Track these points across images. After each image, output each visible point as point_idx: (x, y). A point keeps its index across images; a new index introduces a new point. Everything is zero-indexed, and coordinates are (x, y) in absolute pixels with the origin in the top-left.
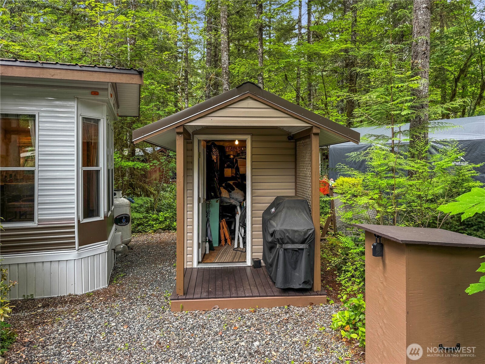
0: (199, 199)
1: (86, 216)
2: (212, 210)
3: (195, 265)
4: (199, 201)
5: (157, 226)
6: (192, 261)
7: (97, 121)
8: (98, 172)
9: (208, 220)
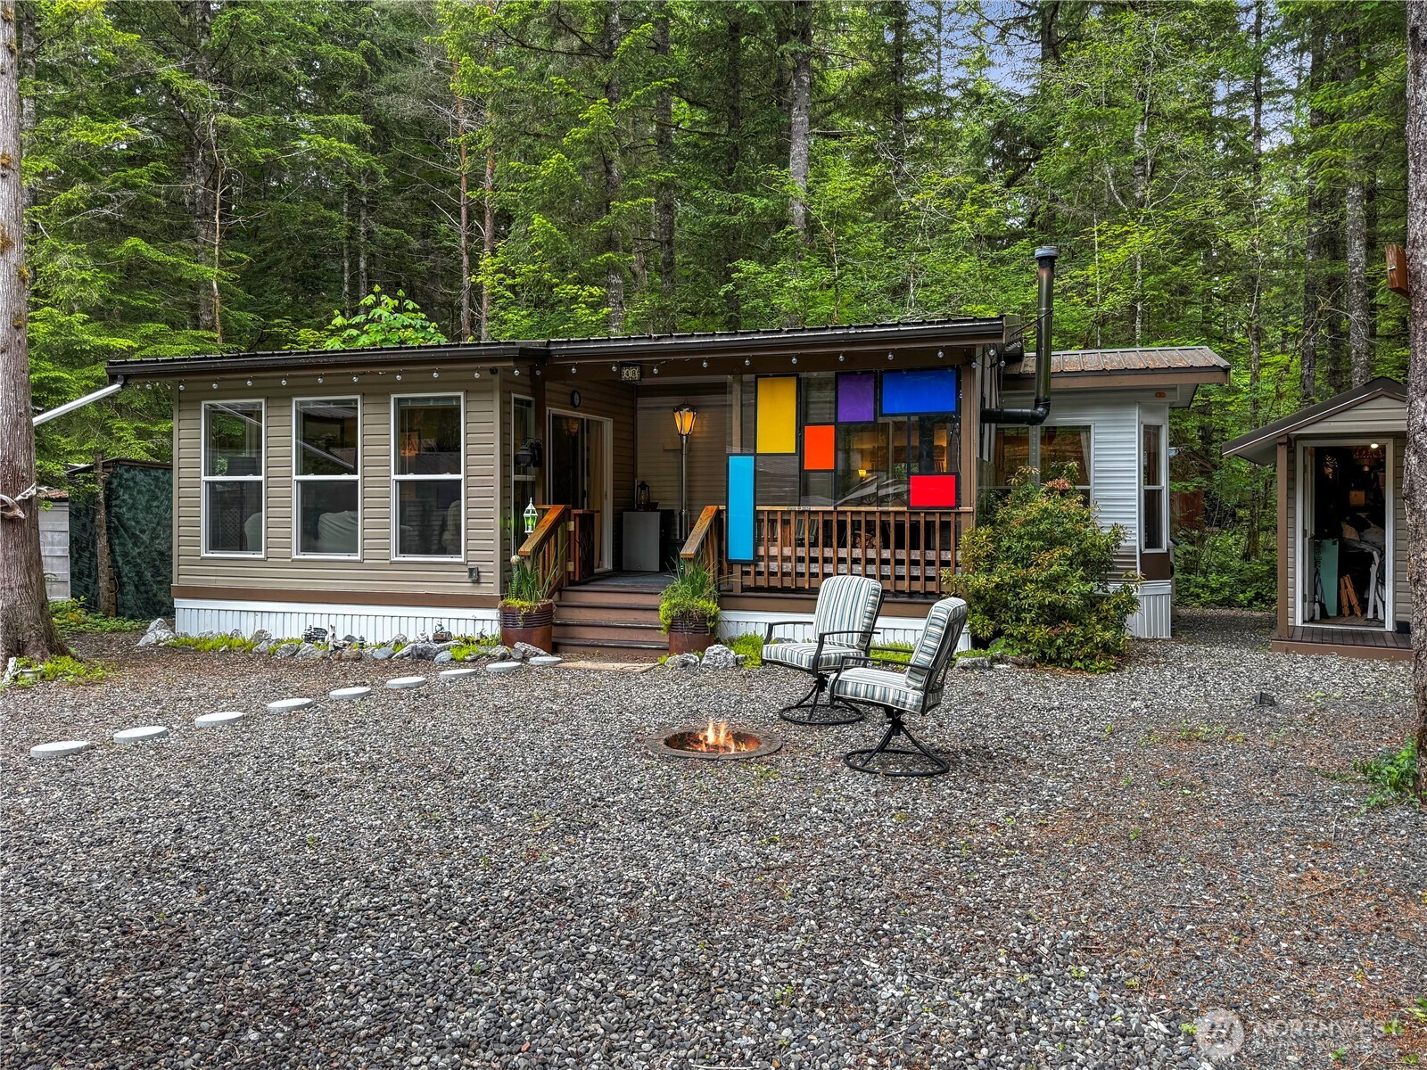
0: (1304, 531)
1: (1148, 546)
2: (1324, 556)
3: (1299, 622)
4: (1304, 535)
5: (1206, 596)
6: (1294, 617)
7: (1158, 428)
8: (1160, 491)
9: (1317, 573)
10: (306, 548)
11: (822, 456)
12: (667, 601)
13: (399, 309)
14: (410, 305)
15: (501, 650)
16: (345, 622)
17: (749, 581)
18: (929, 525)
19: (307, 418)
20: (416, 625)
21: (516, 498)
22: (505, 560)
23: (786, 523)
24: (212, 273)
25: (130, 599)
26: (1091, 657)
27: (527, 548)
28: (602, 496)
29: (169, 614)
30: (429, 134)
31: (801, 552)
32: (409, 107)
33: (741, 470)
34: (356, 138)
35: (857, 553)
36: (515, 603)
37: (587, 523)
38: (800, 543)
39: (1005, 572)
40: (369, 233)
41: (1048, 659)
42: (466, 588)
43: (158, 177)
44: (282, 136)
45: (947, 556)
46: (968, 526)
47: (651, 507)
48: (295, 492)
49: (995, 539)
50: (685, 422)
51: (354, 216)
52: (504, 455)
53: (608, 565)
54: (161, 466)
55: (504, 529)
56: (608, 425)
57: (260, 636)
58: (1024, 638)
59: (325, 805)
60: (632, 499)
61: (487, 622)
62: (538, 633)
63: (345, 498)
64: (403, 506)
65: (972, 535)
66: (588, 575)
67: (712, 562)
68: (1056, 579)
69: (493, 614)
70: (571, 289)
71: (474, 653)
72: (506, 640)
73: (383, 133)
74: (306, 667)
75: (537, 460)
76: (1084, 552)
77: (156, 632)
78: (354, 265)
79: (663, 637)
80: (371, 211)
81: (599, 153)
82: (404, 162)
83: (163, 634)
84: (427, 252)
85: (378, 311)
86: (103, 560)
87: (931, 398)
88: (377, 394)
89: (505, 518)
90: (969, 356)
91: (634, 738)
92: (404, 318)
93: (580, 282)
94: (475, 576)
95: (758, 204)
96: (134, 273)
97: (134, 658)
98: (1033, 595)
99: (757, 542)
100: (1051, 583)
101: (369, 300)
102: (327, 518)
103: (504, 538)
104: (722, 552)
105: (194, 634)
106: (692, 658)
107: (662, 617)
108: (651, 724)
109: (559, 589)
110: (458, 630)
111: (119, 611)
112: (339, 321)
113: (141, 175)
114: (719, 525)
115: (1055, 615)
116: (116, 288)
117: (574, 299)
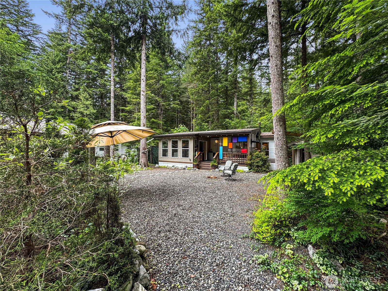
10: (172, 156)
11: (231, 146)
12: (211, 164)
13: (183, 126)
14: (184, 126)
15: (193, 168)
16: (176, 165)
17: (222, 162)
18: (244, 155)
19: (173, 141)
20: (184, 166)
21: (195, 151)
22: (193, 158)
23: (226, 155)
24: (161, 122)
25: (154, 162)
26: (262, 172)
27: (196, 157)
28: (206, 151)
29: (158, 163)
30: (188, 102)
31: (228, 158)
32: (185, 99)
33: (221, 148)
34: (178, 104)
35: (235, 158)
36: (194, 163)
37: (203, 154)
38: (228, 157)
39: (252, 161)
40: (180, 116)
41: (257, 172)
42: (189, 161)
43: (155, 111)
44: (169, 105)
45: (246, 159)
46: (248, 155)
47: (212, 152)
48: (171, 150)
49: (252, 157)
50: (216, 141)
51: (178, 113)
52: (194, 146)
53: (207, 159)
54: (157, 147)
55: (193, 155)
56: (207, 142)
57: (168, 166)
58: (254, 169)
59: (175, 180)
60: (210, 151)
61: (192, 165)
62: (197, 167)
63: (176, 151)
64: (183, 151)
65: (249, 157)
66: (203, 160)
67: (217, 159)
68: (258, 162)
69: (192, 164)
70: (204, 124)
71: (190, 169)
72: (193, 167)
73: (182, 102)
74: (173, 169)
75: (198, 147)
76: (262, 159)
77: (157, 165)
78: (178, 120)
79: (211, 168)
80: (180, 112)
81: (207, 106)
82: (184, 106)
83: (158, 166)
84: (187, 117)
85: (180, 127)
86: (151, 157)
87: (244, 140)
88: (180, 139)
89: (194, 153)
90: (249, 135)
91: (204, 177)
92: (183, 128)
93: (205, 123)
94: (190, 160)
95: (229, 111)
96: (153, 122)
97: (155, 168)
98: (255, 164)
99: (223, 157)
100: (257, 163)
101: (179, 126)
102: (175, 153)
103: (193, 156)
104: (219, 158)
105: (161, 166)
106: (214, 170)
107: (211, 166)
108: (207, 176)
109: (200, 162)
110: (188, 166)
111: (152, 163)
112: (176, 128)
113: (154, 111)
114: (218, 154)
115: (258, 166)
116: (151, 125)
117: (204, 125)
